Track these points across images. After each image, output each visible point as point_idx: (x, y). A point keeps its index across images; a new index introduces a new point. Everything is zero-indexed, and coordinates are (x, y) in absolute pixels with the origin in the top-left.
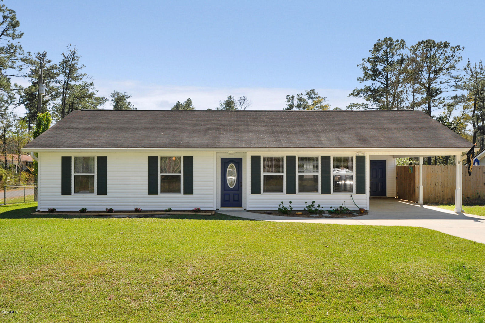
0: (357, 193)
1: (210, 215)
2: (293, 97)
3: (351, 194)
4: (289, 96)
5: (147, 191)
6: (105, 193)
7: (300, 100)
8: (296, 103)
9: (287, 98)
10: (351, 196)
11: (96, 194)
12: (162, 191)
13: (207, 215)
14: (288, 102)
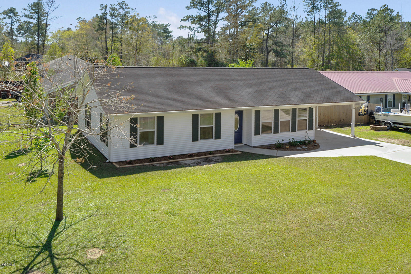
0: (309, 130)
1: (240, 154)
2: (106, 6)
3: (306, 131)
4: (103, 5)
5: (191, 139)
6: (162, 143)
7: (113, 9)
8: (108, 12)
9: (101, 7)
10: (306, 132)
11: (156, 145)
12: (201, 139)
13: (239, 154)
14: (101, 10)
